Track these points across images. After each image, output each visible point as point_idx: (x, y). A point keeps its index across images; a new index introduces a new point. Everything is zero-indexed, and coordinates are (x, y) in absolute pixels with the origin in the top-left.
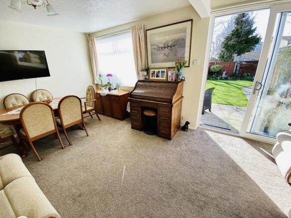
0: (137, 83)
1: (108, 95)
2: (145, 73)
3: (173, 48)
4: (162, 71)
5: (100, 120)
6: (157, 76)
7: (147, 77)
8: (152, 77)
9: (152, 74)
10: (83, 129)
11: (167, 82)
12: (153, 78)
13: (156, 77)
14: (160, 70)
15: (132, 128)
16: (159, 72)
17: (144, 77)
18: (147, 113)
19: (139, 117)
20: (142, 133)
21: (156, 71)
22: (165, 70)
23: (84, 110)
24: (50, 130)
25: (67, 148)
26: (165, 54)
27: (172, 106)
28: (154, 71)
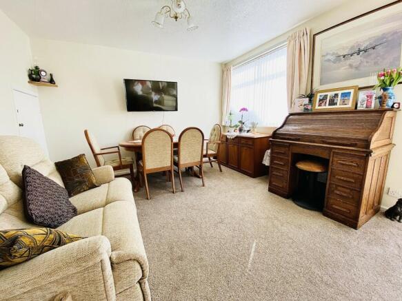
0: (287, 118)
1: (237, 137)
2: (306, 100)
3: (372, 51)
4: (342, 94)
5: (221, 171)
6: (332, 103)
7: (309, 107)
8: (320, 105)
9: (320, 100)
10: (199, 178)
11: (355, 111)
12: (323, 107)
13: (329, 105)
14: (340, 93)
15: (270, 190)
16: (336, 95)
17: (302, 108)
18: (302, 166)
19: (285, 172)
20: (289, 203)
21: (330, 94)
22: (352, 91)
23: (205, 153)
24: (165, 166)
25: (178, 194)
26: (351, 66)
27: (369, 154)
28: (326, 96)
